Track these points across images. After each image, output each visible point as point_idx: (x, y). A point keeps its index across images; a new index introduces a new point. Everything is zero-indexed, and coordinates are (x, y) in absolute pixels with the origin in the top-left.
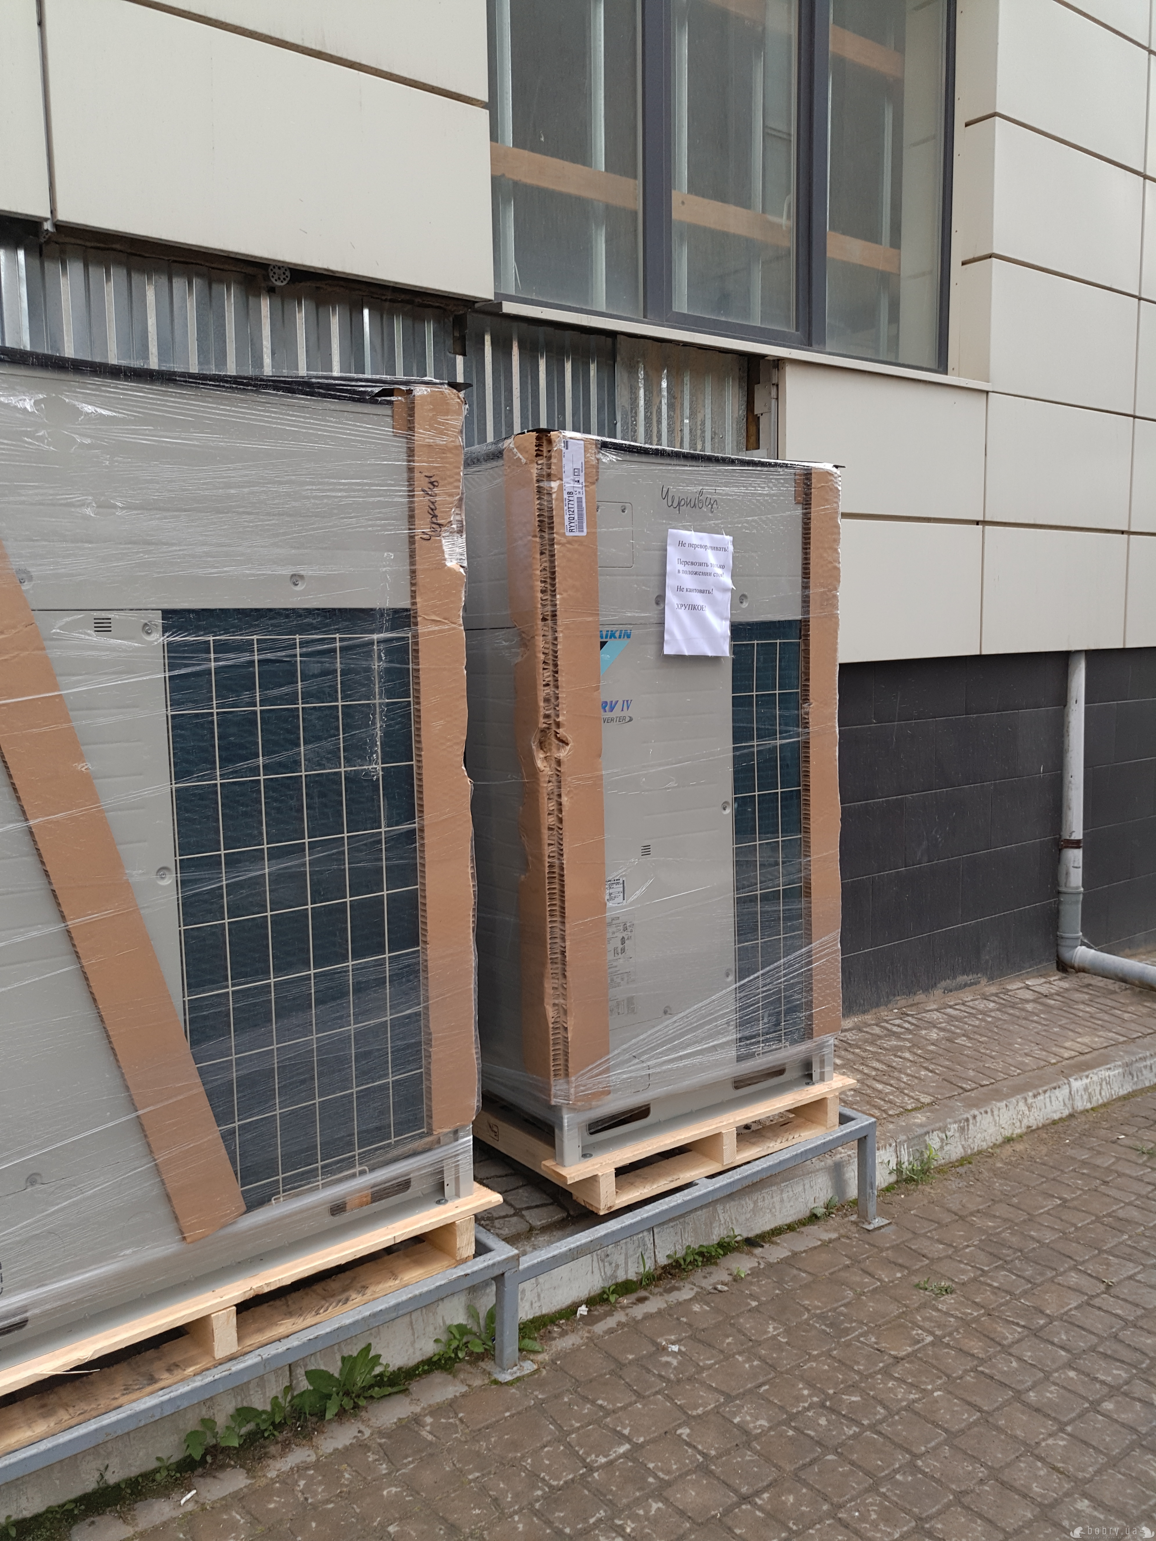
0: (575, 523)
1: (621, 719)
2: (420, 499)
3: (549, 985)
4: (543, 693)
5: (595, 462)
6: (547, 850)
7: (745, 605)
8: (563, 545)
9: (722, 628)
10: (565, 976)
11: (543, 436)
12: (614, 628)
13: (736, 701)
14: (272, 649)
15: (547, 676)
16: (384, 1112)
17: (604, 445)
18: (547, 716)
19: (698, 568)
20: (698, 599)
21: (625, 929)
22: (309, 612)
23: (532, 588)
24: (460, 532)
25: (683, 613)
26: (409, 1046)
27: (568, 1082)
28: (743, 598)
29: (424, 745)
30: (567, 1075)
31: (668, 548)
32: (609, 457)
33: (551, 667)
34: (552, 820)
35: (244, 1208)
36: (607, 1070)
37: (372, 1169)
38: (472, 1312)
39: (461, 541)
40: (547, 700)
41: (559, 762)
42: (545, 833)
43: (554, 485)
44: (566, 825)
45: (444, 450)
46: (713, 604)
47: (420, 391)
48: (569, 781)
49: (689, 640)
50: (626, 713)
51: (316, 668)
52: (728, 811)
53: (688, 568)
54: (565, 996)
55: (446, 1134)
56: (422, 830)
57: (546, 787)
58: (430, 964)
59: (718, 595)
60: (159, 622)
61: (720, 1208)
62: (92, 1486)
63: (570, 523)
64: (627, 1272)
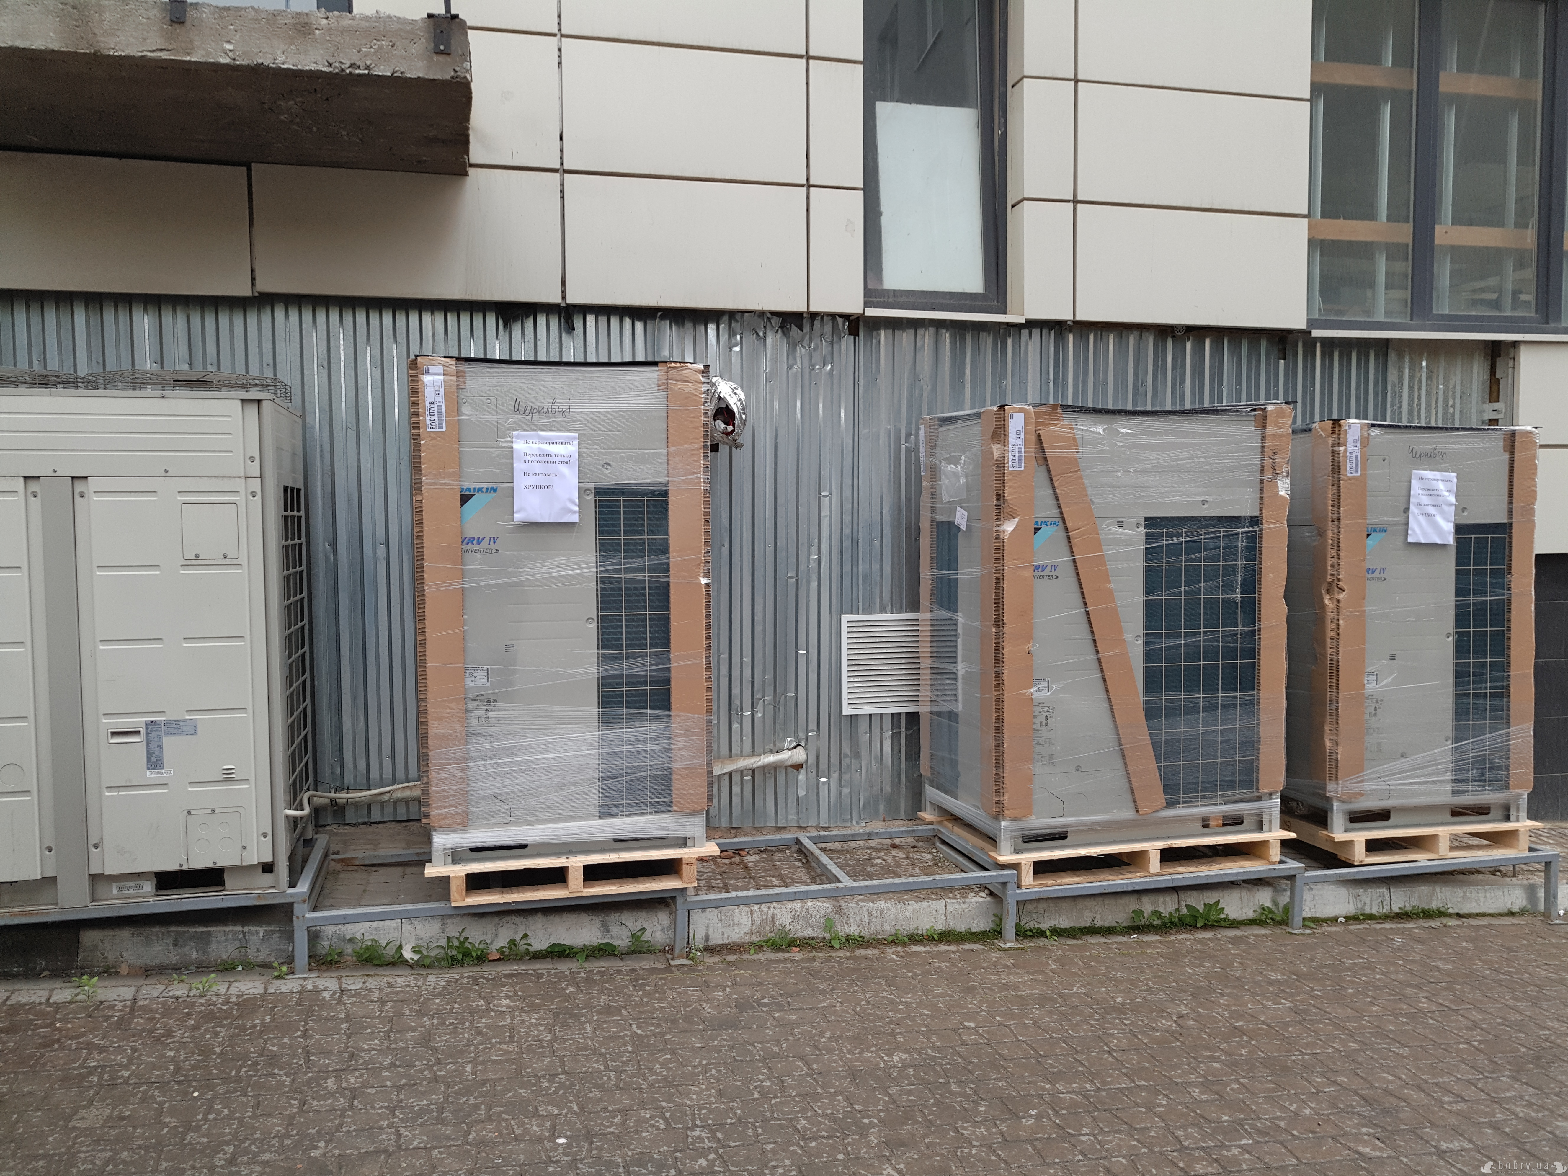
0: (1354, 469)
1: (1379, 579)
2: (1268, 462)
3: (1327, 728)
4: (1330, 562)
5: (1366, 435)
6: (1329, 651)
7: (1465, 514)
8: (1346, 481)
9: (1448, 527)
10: (1337, 723)
11: (1336, 423)
12: (1376, 526)
13: (1458, 572)
14: (1193, 536)
15: (1333, 552)
16: (1234, 774)
17: (1373, 425)
18: (1332, 575)
19: (1432, 492)
20: (1432, 510)
21: (1377, 702)
22: (1211, 518)
23: (1326, 504)
24: (1287, 476)
25: (1421, 518)
26: (1249, 741)
27: (1337, 784)
28: (1464, 509)
29: (1263, 586)
30: (1337, 779)
31: (1413, 481)
32: (1376, 432)
33: (1336, 548)
34: (1333, 634)
35: (1165, 804)
36: (1362, 781)
37: (1227, 803)
38: (1275, 903)
39: (1288, 481)
40: (1332, 566)
41: (1338, 601)
42: (1329, 641)
43: (1342, 449)
44: (1341, 637)
45: (1282, 436)
46: (1443, 514)
47: (1270, 408)
48: (1344, 611)
49: (1425, 534)
50: (1382, 575)
51: (1212, 545)
52: (1451, 638)
53: (1425, 492)
54: (1337, 735)
55: (1266, 793)
56: (1259, 630)
57: (1330, 615)
58: (1261, 701)
59: (1445, 507)
60: (1143, 523)
61: (1438, 889)
62: (1088, 925)
63: (1350, 470)
64: (1371, 909)
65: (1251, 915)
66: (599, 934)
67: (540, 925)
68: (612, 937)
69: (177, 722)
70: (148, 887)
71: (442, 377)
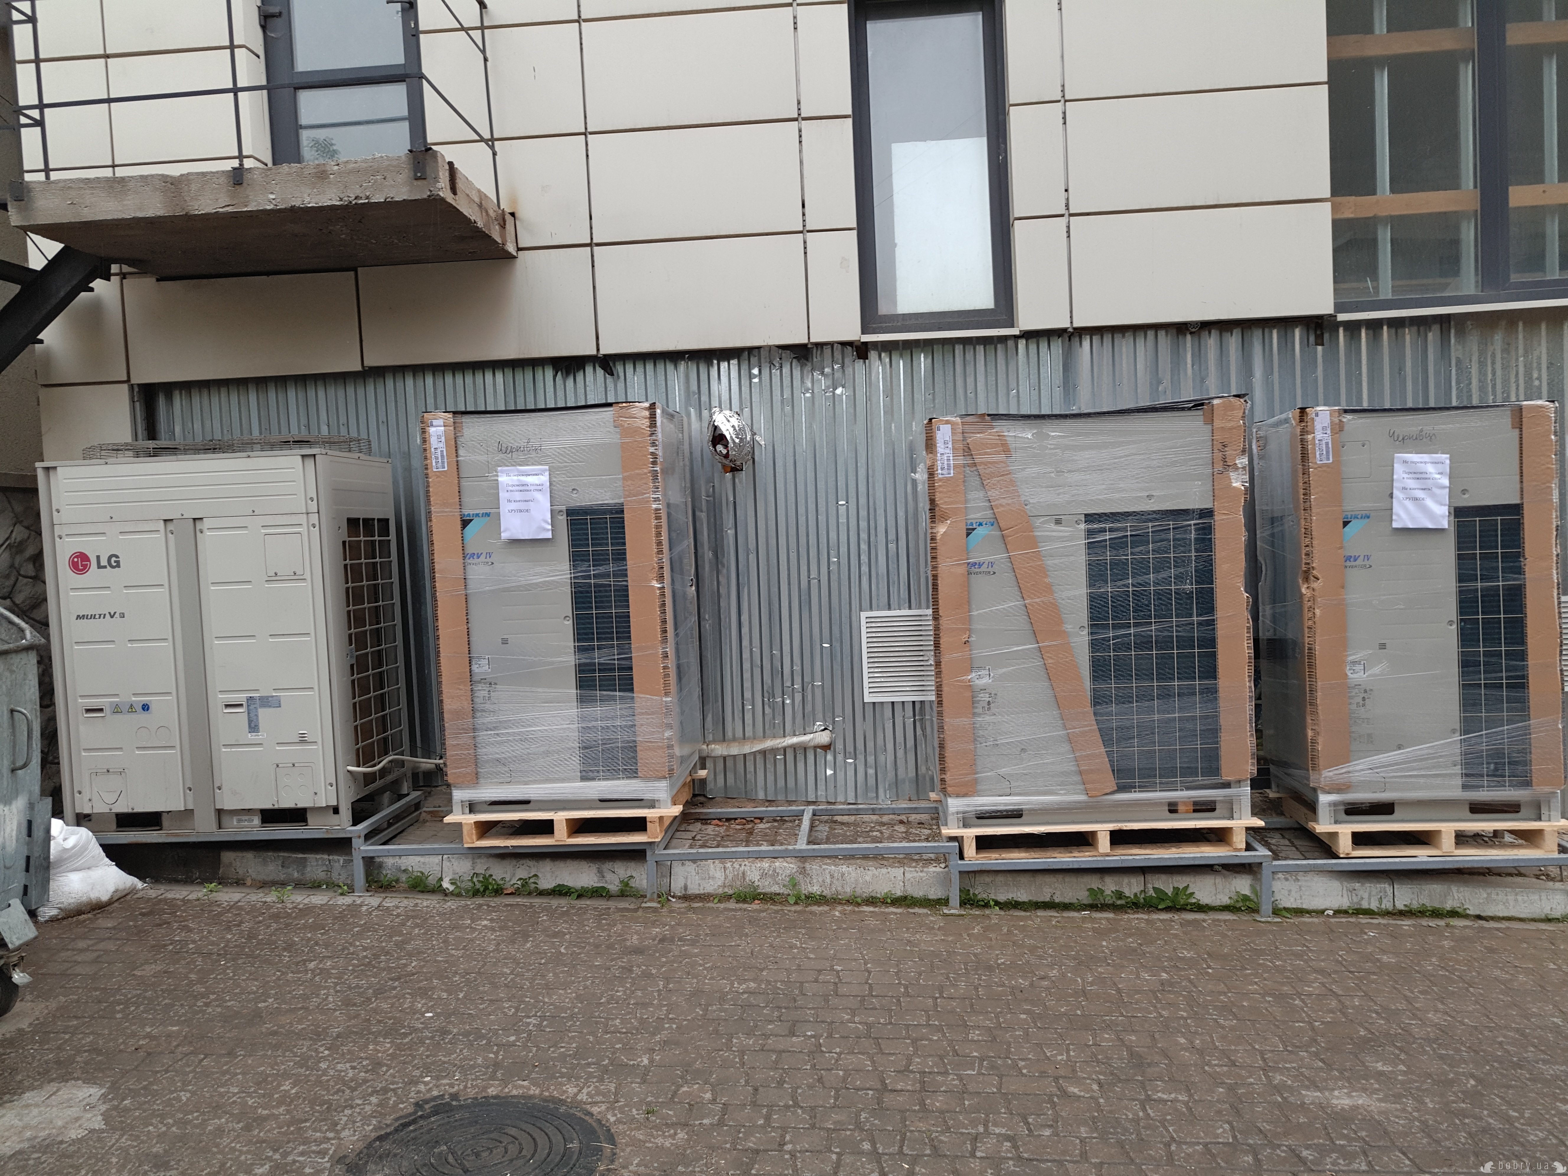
0: (1324, 456)
1: (1363, 566)
2: (1218, 455)
3: (1309, 718)
4: (1303, 550)
5: (1338, 421)
6: (1307, 640)
7: (1466, 496)
8: (1315, 469)
9: (1444, 510)
10: (1318, 713)
11: (1303, 411)
12: (1357, 513)
13: (1460, 557)
14: (1138, 530)
15: (1306, 541)
16: (1195, 761)
17: (1346, 411)
18: (1307, 564)
19: (1419, 476)
20: (1420, 494)
21: (1365, 692)
22: (1156, 512)
23: (1297, 493)
24: (1242, 468)
25: (1408, 503)
27: (1321, 774)
28: (1464, 491)
29: (1219, 577)
30: (1320, 770)
31: (1395, 465)
32: (1349, 417)
33: (1309, 536)
35: (1116, 788)
36: (1347, 772)
37: (1189, 789)
40: (1306, 555)
41: (1312, 590)
42: (1305, 630)
43: (1310, 437)
44: (1318, 626)
45: (1231, 428)
46: (1433, 496)
47: (1217, 402)
48: (1318, 600)
49: (1413, 518)
50: (1367, 563)
51: (1160, 538)
52: (1454, 626)
53: (1411, 476)
54: (1317, 725)
55: (1234, 781)
56: (1216, 620)
57: (1307, 604)
58: (1221, 690)
59: (1437, 491)
60: (1083, 519)
61: (1454, 889)
62: (1048, 899)
63: (1320, 456)
64: (1369, 904)
65: (1225, 900)
66: (596, 879)
67: (548, 868)
68: (606, 882)
69: (267, 697)
70: (256, 820)
71: (443, 428)
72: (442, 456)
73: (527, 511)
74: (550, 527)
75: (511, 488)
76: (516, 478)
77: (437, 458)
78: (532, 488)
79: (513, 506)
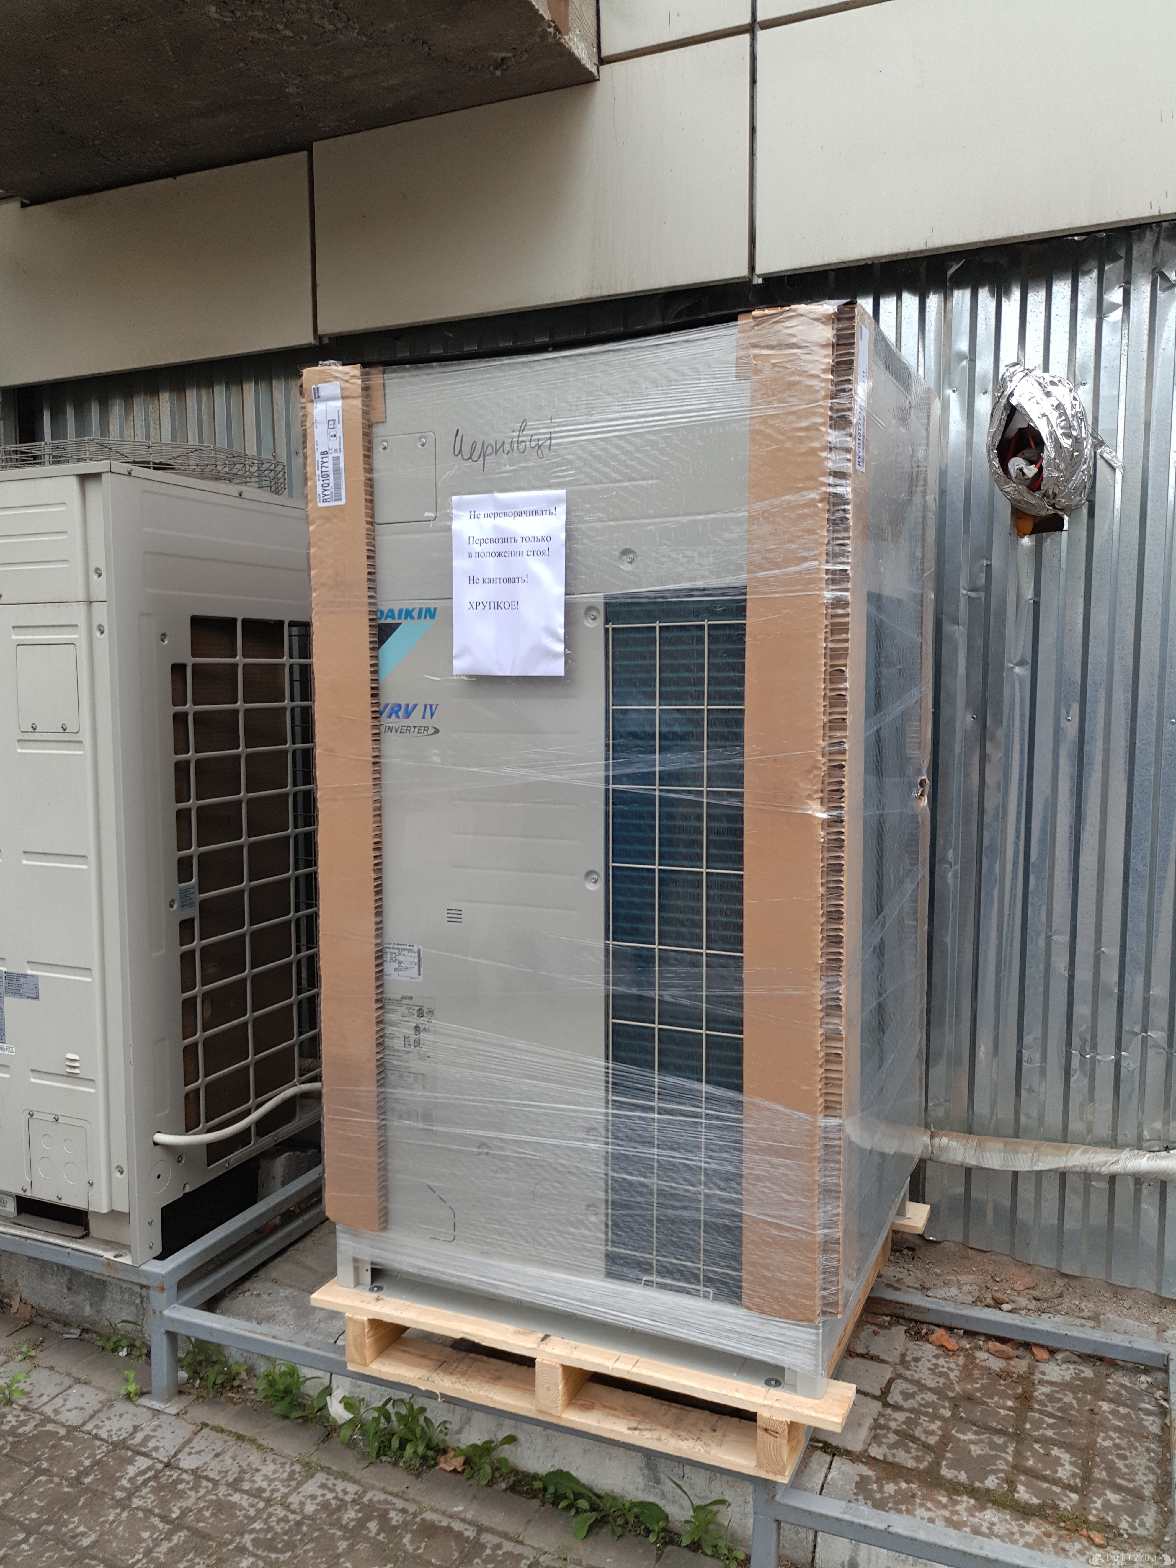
66: (640, 1487)
68: (663, 1498)
69: (18, 977)
70: (12, 1211)
71: (338, 404)
72: (337, 471)
73: (511, 605)
74: (560, 648)
75: (477, 548)
76: (490, 522)
77: (325, 476)
78: (525, 547)
79: (480, 593)
